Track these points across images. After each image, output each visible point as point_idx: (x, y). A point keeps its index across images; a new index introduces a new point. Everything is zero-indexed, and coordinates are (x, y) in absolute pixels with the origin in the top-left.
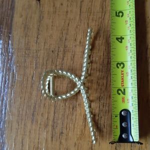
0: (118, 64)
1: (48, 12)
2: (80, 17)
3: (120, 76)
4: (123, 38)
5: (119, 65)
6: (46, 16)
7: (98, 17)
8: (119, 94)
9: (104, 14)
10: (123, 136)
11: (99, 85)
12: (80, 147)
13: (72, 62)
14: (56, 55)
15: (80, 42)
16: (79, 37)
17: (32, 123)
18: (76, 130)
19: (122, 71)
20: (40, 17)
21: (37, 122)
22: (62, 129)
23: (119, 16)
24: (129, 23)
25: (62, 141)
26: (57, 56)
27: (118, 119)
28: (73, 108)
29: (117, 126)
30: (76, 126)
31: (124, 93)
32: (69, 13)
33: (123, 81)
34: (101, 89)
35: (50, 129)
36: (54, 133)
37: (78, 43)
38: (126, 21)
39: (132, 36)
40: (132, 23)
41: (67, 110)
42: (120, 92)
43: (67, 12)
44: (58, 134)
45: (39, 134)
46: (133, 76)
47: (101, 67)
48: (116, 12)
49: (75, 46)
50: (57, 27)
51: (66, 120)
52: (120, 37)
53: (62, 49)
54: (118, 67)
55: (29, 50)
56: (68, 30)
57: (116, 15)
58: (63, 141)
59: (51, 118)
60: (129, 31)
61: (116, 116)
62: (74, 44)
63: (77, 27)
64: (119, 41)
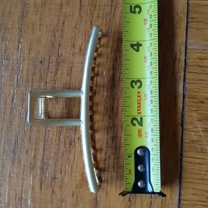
0: (134, 82)
1: (35, 4)
2: (80, 12)
3: (135, 99)
4: (141, 45)
5: (134, 84)
6: (31, 10)
7: (106, 12)
8: (134, 125)
9: (114, 8)
10: (139, 184)
12: (79, 198)
13: (69, 77)
14: (46, 67)
15: (80, 49)
16: (79, 42)
17: (13, 164)
18: (74, 174)
19: (139, 93)
20: (23, 12)
21: (20, 162)
22: (55, 173)
23: (135, 12)
24: (149, 23)
25: (55, 189)
26: (48, 69)
27: (132, 160)
28: (70, 144)
29: (130, 170)
30: (74, 168)
31: (141, 124)
32: (64, 7)
33: (139, 107)
35: (39, 172)
36: (43, 179)
37: (77, 50)
38: (145, 20)
39: (153, 42)
40: (153, 23)
41: (62, 146)
42: (135, 122)
43: (61, 5)
44: (50, 180)
45: (23, 179)
46: (154, 99)
48: (131, 7)
49: (73, 55)
50: (47, 27)
51: (60, 160)
52: (136, 43)
53: (54, 59)
54: (133, 87)
55: (8, 59)
56: (62, 31)
57: (131, 11)
58: (57, 190)
59: (40, 157)
60: (149, 34)
61: (129, 157)
62: (72, 52)
63: (76, 27)
64: (134, 49)
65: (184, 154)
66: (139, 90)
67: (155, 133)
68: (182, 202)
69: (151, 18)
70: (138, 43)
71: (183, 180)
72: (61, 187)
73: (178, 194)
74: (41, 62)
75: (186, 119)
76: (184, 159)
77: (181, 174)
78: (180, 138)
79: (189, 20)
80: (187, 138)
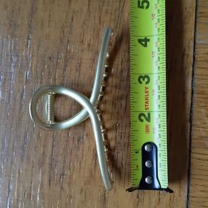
0: (141, 78)
2: (89, 8)
3: (143, 95)
4: (149, 40)
7: (114, 8)
8: (142, 121)
9: (122, 4)
10: (146, 180)
11: (115, 107)
13: (78, 73)
14: (55, 63)
15: (89, 45)
16: (88, 37)
17: (22, 160)
18: (82, 170)
19: (146, 88)
20: (32, 8)
21: (29, 158)
22: (64, 170)
23: (142, 7)
24: (157, 18)
26: (56, 65)
27: (139, 156)
28: (79, 140)
29: (137, 166)
30: (83, 165)
31: (148, 119)
33: (147, 103)
34: (118, 113)
35: (47, 169)
36: (52, 175)
37: (86, 46)
38: (153, 15)
39: (161, 37)
40: (161, 17)
41: (71, 142)
42: (142, 118)
44: (58, 177)
45: (32, 176)
46: (161, 95)
47: (118, 81)
48: (139, 2)
49: (82, 51)
50: (56, 23)
51: (69, 157)
52: (143, 38)
53: (62, 55)
54: (140, 82)
55: (17, 56)
56: (71, 26)
57: (139, 6)
58: (65, 186)
59: (49, 154)
60: (157, 29)
61: (136, 152)
62: (80, 48)
63: (84, 23)
64: (142, 44)
65: (193, 150)
66: (146, 86)
67: (162, 128)
68: (190, 198)
69: (159, 12)
70: (146, 38)
71: (192, 176)
72: (69, 184)
73: (187, 191)
74: (50, 58)
75: (195, 115)
76: (193, 155)
77: (189, 171)
78: (189, 134)
79: (198, 15)
80: (195, 134)
